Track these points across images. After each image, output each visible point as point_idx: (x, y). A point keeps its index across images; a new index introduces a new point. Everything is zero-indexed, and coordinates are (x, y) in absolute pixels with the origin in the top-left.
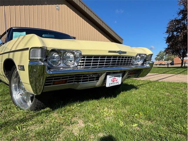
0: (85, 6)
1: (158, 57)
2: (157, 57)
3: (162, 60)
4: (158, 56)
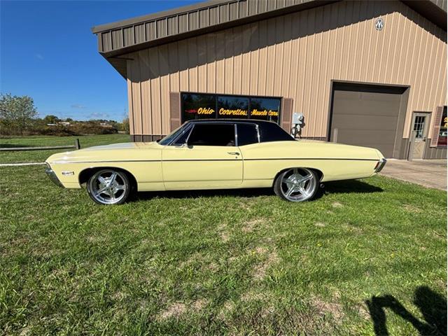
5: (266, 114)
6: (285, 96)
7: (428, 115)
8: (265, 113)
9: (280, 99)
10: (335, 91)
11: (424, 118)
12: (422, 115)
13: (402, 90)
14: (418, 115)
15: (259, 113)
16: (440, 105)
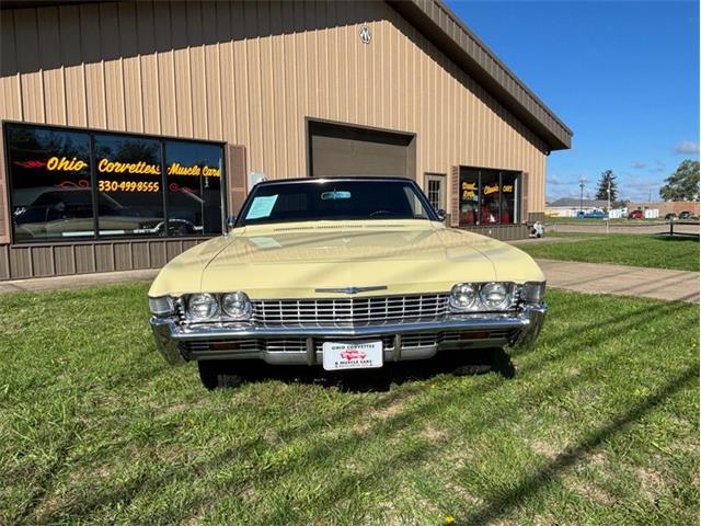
0: (446, 13)
1: (675, 186)
2: (668, 183)
3: (691, 199)
4: (673, 180)
5: (197, 173)
6: (232, 141)
7: (442, 179)
8: (195, 171)
9: (222, 145)
10: (314, 138)
11: (438, 182)
12: (436, 178)
13: (406, 139)
14: (431, 178)
15: (184, 172)
16: (455, 165)
